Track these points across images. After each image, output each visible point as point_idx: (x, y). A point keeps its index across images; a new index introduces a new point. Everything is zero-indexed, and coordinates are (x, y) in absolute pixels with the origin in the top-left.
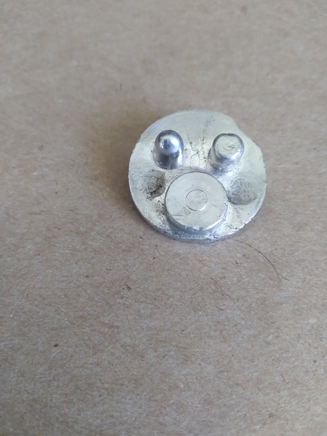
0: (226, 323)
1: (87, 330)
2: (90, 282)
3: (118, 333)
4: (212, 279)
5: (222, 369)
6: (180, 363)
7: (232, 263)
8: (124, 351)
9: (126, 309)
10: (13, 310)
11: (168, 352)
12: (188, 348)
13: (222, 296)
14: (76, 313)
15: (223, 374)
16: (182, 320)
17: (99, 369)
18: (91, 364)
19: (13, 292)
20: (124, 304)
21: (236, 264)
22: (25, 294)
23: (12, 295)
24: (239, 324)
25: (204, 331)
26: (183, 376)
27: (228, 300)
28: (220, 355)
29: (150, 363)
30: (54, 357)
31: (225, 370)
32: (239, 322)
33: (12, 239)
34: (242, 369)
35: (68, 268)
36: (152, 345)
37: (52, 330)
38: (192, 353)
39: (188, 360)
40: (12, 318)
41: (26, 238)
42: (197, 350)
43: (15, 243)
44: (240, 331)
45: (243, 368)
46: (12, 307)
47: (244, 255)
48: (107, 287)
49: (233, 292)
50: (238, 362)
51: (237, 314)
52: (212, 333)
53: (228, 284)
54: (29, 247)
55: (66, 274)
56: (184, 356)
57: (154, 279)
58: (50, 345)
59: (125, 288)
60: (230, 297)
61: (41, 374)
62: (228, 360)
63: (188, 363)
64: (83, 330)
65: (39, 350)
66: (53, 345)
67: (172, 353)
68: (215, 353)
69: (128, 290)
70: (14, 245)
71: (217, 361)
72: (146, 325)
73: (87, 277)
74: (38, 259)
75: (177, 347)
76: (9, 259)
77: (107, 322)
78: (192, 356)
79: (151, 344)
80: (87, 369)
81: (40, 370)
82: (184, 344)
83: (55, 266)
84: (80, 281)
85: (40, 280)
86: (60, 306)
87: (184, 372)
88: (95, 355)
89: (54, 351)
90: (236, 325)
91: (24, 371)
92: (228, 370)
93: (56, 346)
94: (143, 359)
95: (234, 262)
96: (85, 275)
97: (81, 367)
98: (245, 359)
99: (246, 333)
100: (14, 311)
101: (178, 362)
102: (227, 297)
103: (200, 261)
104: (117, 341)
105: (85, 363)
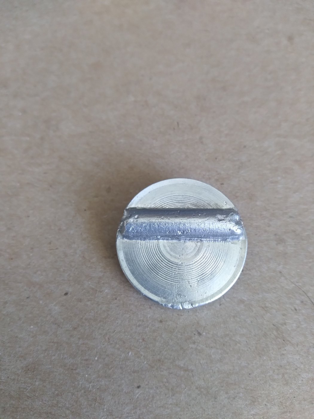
0: (288, 367)
1: (165, 373)
2: (164, 327)
3: (193, 376)
4: (274, 325)
5: (285, 410)
6: (248, 404)
7: (292, 309)
8: (199, 392)
9: (198, 353)
10: (97, 352)
11: (238, 393)
12: (254, 390)
13: (283, 341)
14: (154, 357)
15: (286, 415)
16: (249, 364)
17: (178, 409)
18: (171, 404)
19: (95, 335)
20: (196, 349)
21: (295, 311)
22: (107, 338)
23: (94, 338)
24: (299, 368)
25: (269, 374)
26: (251, 415)
27: (289, 345)
28: (283, 397)
29: (223, 403)
30: (138, 397)
31: (288, 411)
32: (298, 366)
33: (90, 283)
34: (302, 410)
35: (143, 312)
36: (224, 387)
37: (134, 372)
38: (259, 395)
39: (255, 402)
40: (97, 360)
41: (103, 282)
42: (263, 392)
43: (93, 287)
44: (300, 375)
45: (304, 409)
46: (96, 349)
47: (302, 302)
48: (180, 332)
49: (293, 338)
50: (299, 403)
51: (296, 359)
52: (276, 377)
53: (289, 330)
54: (106, 291)
55: (142, 319)
56: (251, 398)
57: (222, 325)
58: (133, 386)
59: (196, 334)
60: (290, 342)
61: (127, 413)
62: (290, 401)
63: (256, 404)
64: (162, 373)
65: (124, 392)
66: (136, 386)
67: (241, 395)
68: (278, 395)
69: (199, 336)
70: (93, 289)
71: (280, 402)
72: (217, 369)
73: (161, 322)
74: (116, 304)
75: (246, 389)
76: (89, 303)
77: (182, 365)
78: (259, 397)
79: (222, 387)
80: (168, 408)
81: (126, 409)
82: (251, 386)
83: (131, 310)
84: (155, 325)
85: (119, 324)
86: (139, 350)
87: (252, 412)
88: (173, 396)
89: (137, 392)
90: (296, 369)
91: (112, 410)
92: (291, 411)
93: (139, 387)
94: (216, 400)
95: (293, 308)
96: (159, 320)
97: (162, 407)
98: (305, 400)
99: (305, 376)
100: (98, 354)
101: (247, 402)
102: (288, 342)
103: (263, 308)
104: (192, 383)
105: (166, 404)
